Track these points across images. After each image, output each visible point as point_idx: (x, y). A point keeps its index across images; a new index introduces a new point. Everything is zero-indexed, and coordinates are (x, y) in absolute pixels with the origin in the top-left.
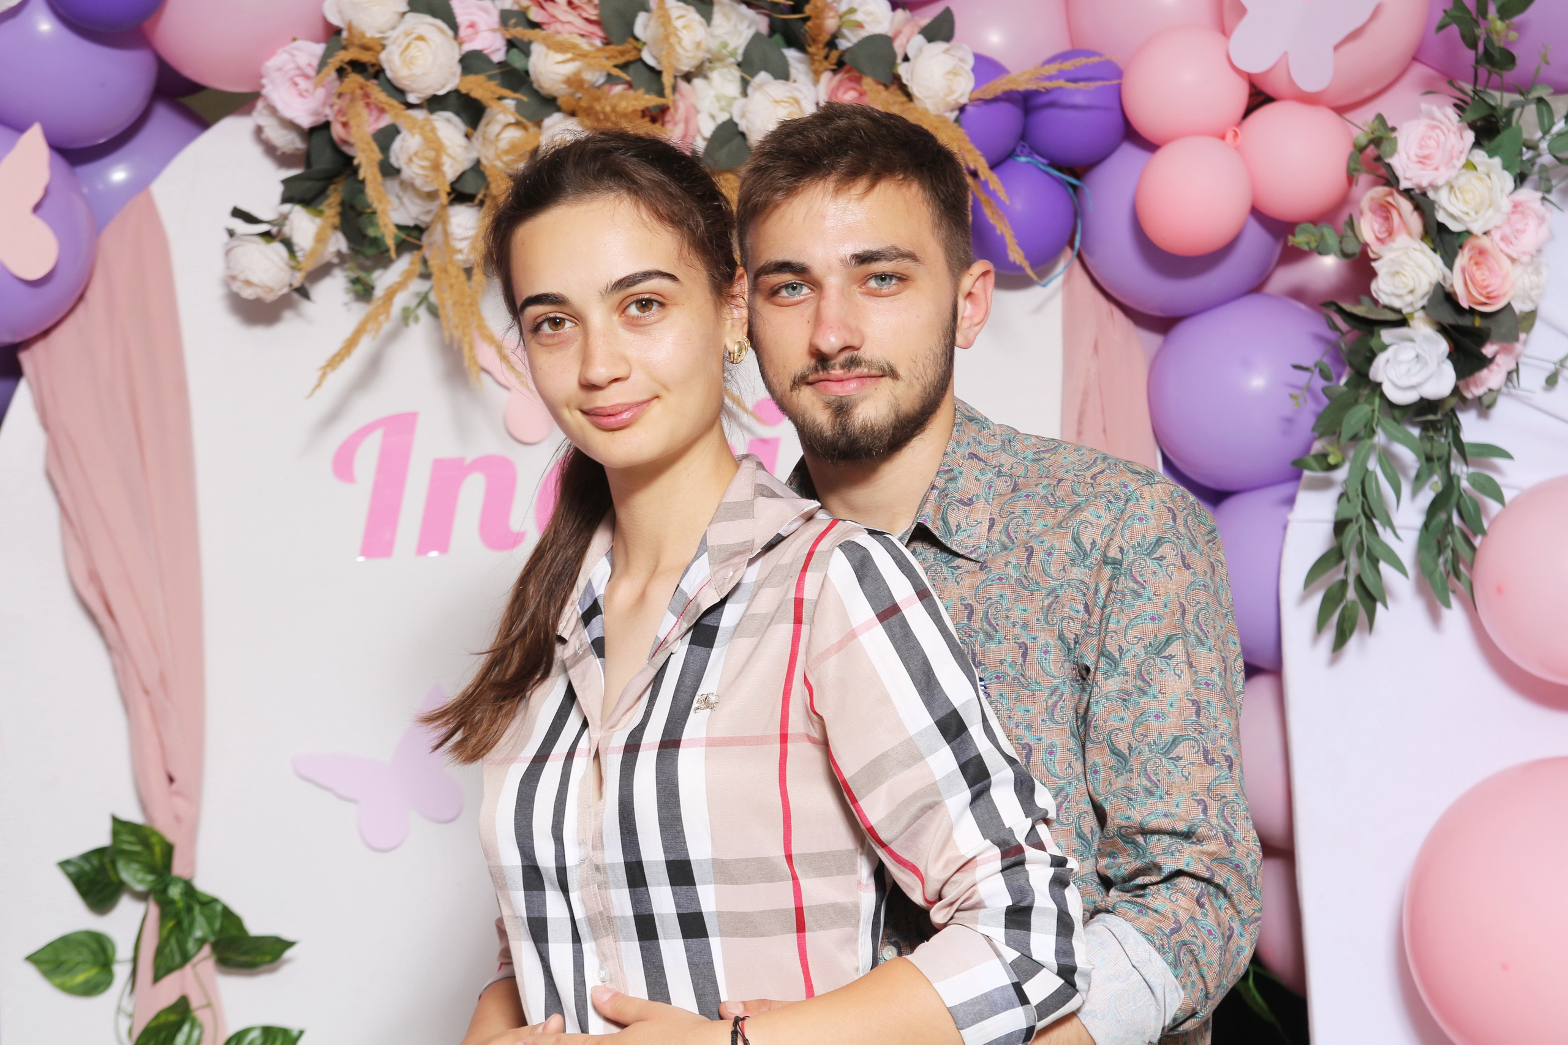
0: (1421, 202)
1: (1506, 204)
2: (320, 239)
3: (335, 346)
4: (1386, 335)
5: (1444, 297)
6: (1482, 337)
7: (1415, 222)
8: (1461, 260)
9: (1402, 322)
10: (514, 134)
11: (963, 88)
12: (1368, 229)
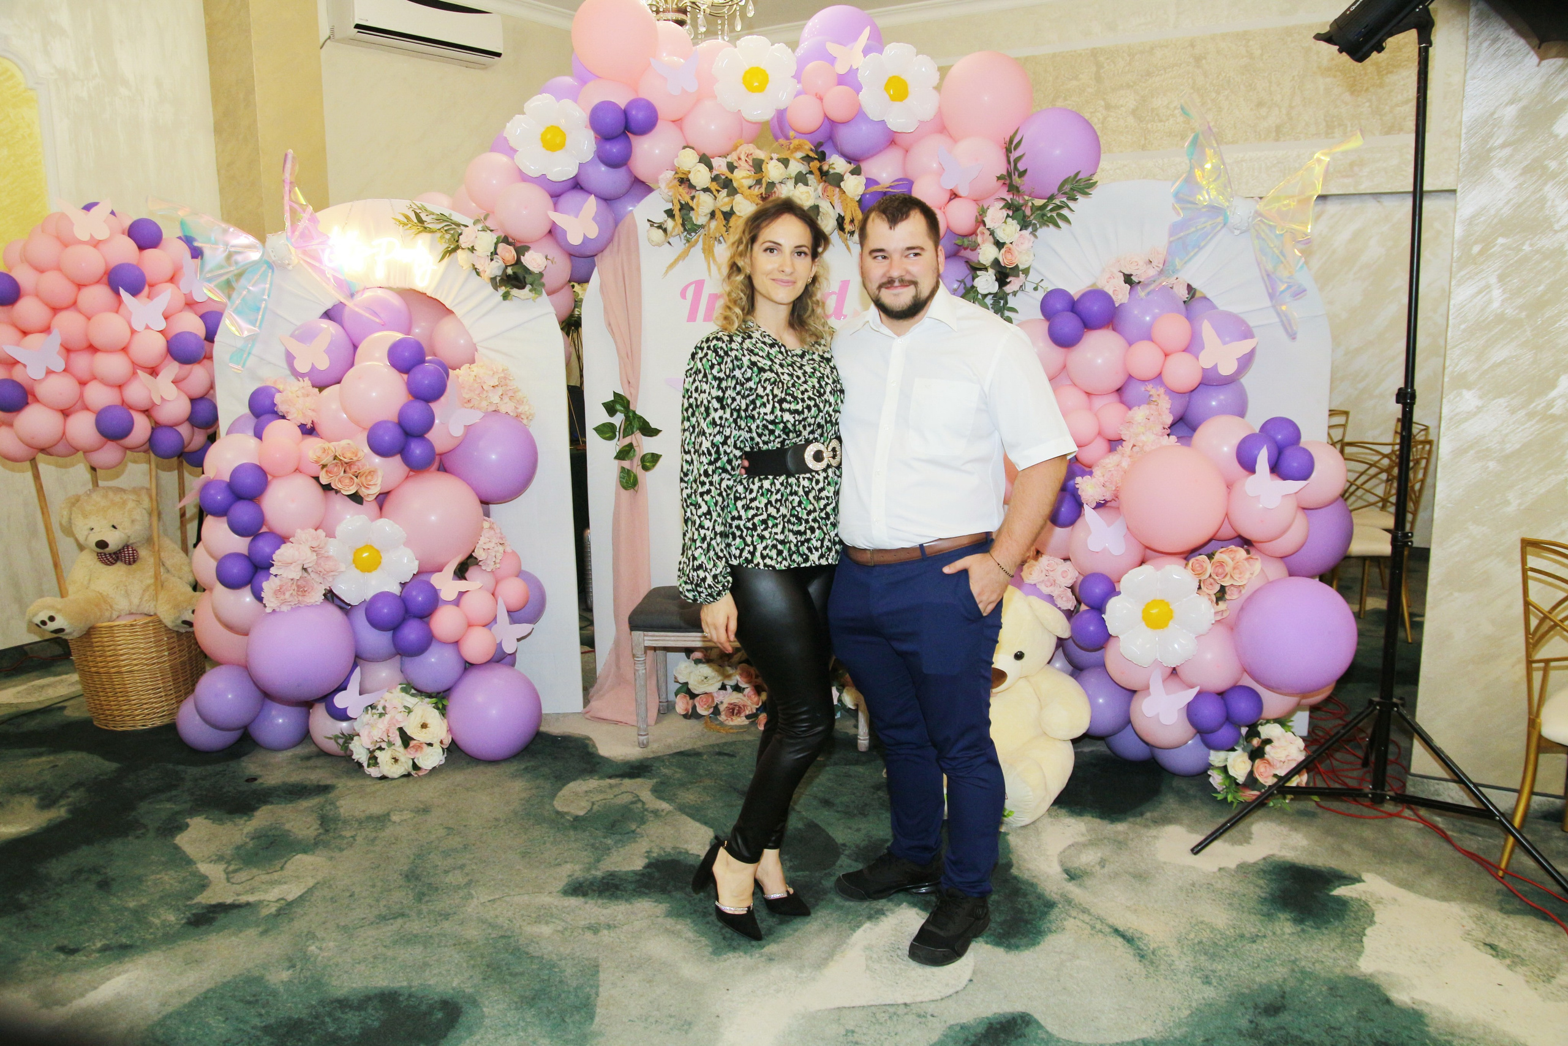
0: (992, 233)
1: (1017, 235)
2: (674, 228)
3: (672, 261)
4: (979, 273)
5: (996, 263)
6: (1007, 276)
7: (991, 239)
8: (1003, 251)
9: (985, 269)
10: (727, 199)
11: (861, 190)
12: (979, 239)
